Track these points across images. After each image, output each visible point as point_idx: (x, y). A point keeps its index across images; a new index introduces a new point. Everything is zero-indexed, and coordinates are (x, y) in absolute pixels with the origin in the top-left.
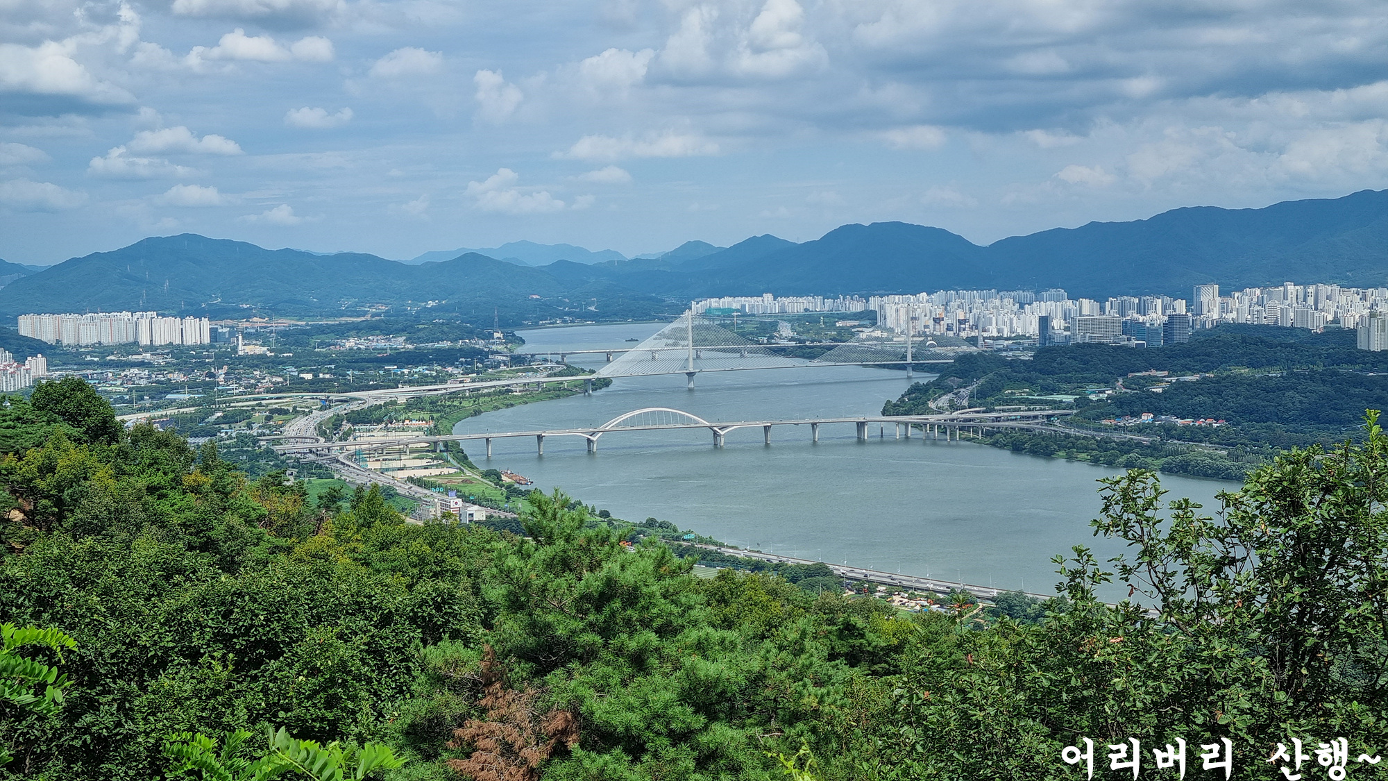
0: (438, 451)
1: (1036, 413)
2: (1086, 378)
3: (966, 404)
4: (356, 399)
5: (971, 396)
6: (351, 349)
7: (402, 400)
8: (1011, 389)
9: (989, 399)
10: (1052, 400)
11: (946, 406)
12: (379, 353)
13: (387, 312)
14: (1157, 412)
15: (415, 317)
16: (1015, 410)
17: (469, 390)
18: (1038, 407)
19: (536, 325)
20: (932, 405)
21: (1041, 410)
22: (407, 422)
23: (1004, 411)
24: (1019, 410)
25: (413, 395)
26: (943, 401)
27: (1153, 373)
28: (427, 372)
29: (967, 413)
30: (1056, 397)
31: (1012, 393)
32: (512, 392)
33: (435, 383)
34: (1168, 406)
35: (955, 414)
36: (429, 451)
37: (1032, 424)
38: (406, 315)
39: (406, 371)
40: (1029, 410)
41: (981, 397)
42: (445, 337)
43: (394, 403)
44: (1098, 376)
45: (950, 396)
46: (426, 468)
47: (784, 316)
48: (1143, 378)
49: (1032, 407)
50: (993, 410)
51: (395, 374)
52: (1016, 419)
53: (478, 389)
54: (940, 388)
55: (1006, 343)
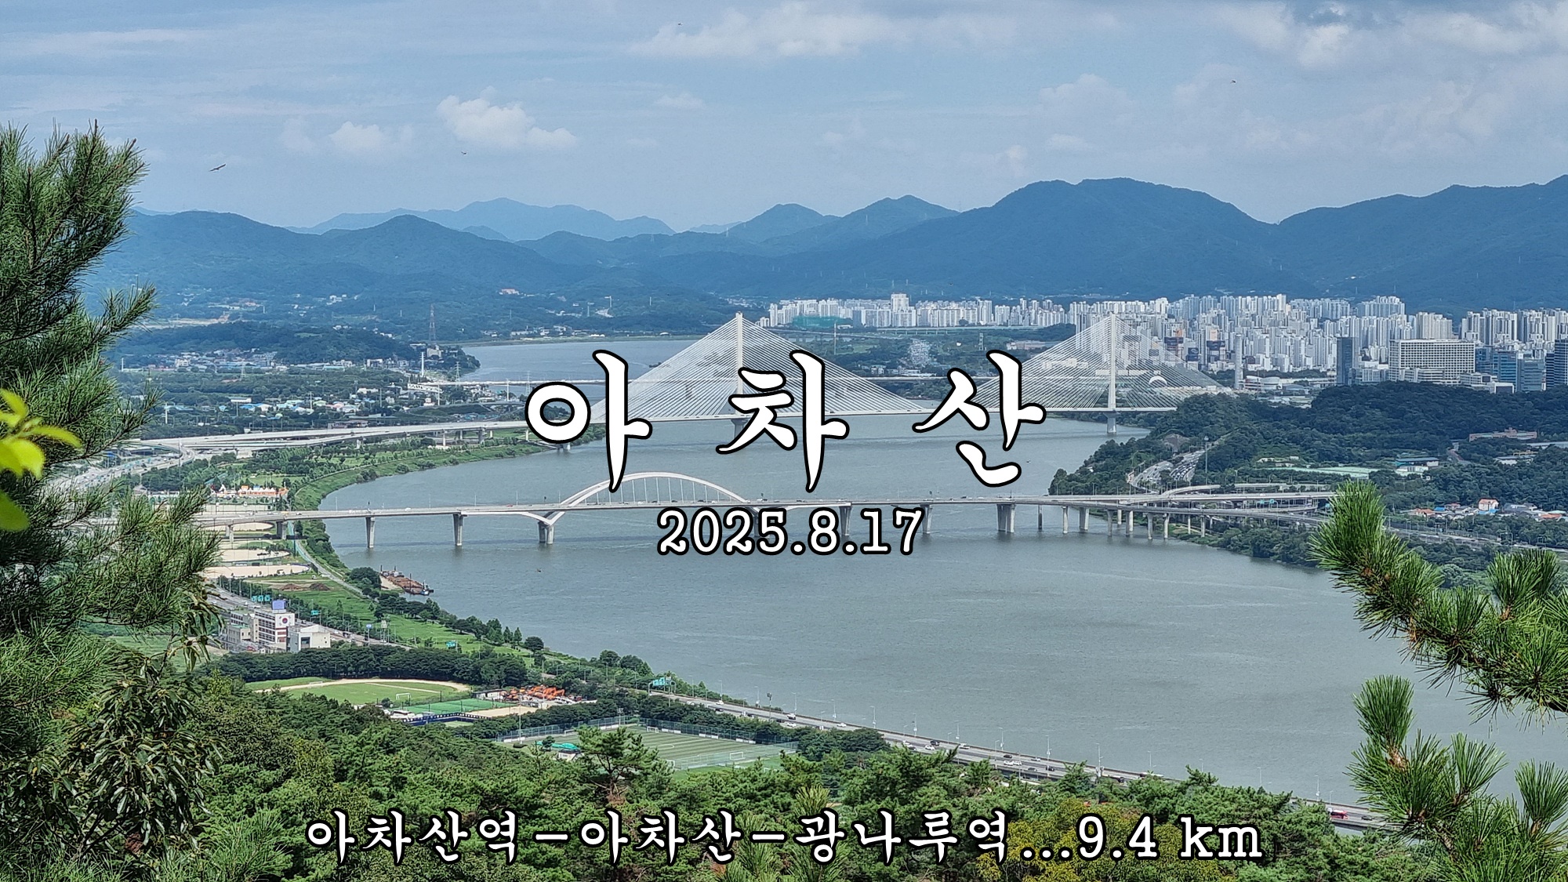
0: (284, 537)
1: (1304, 495)
2: (1397, 440)
3: (1188, 478)
4: (168, 451)
5: (1200, 466)
6: (182, 370)
7: (245, 453)
8: (1270, 455)
9: (1229, 472)
10: (1333, 475)
11: (1153, 480)
12: (226, 378)
13: (259, 310)
14: (1505, 496)
15: (303, 321)
16: (1268, 490)
17: (361, 439)
18: (1308, 486)
19: (504, 337)
20: (1132, 479)
21: (1312, 490)
22: (244, 489)
23: (1249, 491)
24: (1276, 490)
25: (264, 445)
26: (1151, 474)
27: (1511, 433)
28: (300, 409)
29: (1189, 492)
30: (1341, 470)
31: (1269, 462)
32: (433, 444)
33: (307, 427)
34: (1524, 487)
35: (1167, 495)
36: (267, 537)
37: (1291, 513)
38: (288, 316)
39: (264, 407)
40: (1293, 490)
41: (1215, 468)
42: (343, 353)
43: (229, 458)
44: (1418, 437)
45: (1165, 465)
46: (256, 564)
47: (922, 332)
48: (1494, 442)
49: (1298, 486)
50: (1232, 490)
51: (246, 412)
52: (1266, 506)
53: (378, 439)
54: (1150, 451)
55: (1282, 382)
